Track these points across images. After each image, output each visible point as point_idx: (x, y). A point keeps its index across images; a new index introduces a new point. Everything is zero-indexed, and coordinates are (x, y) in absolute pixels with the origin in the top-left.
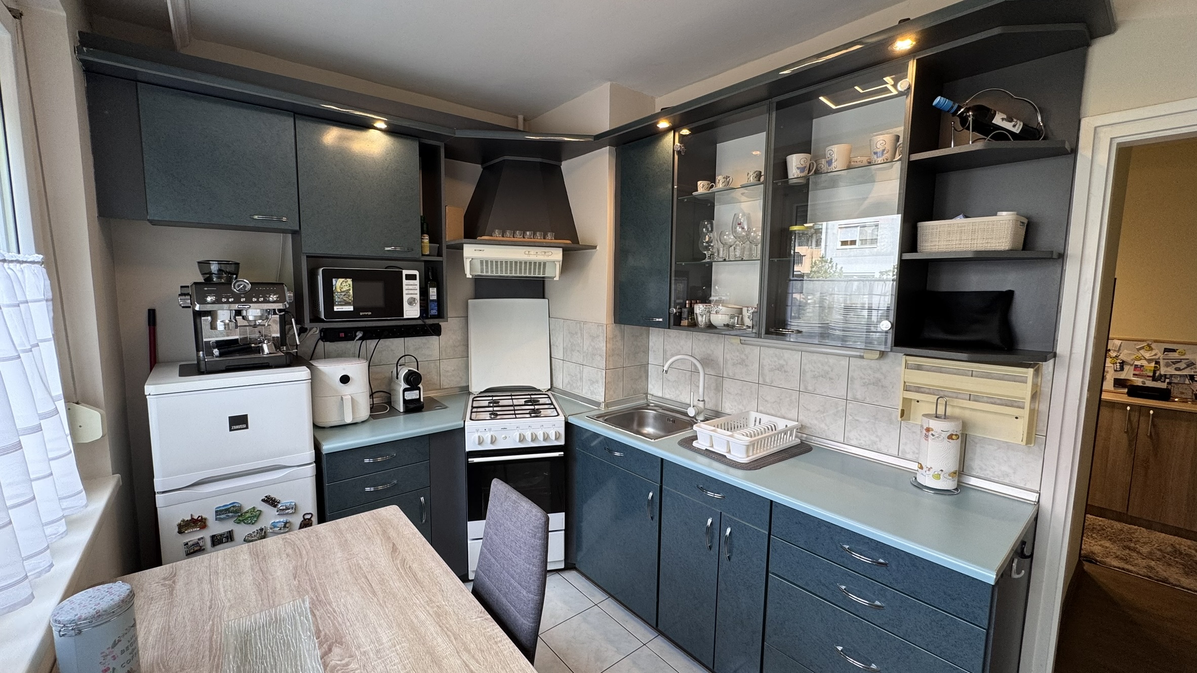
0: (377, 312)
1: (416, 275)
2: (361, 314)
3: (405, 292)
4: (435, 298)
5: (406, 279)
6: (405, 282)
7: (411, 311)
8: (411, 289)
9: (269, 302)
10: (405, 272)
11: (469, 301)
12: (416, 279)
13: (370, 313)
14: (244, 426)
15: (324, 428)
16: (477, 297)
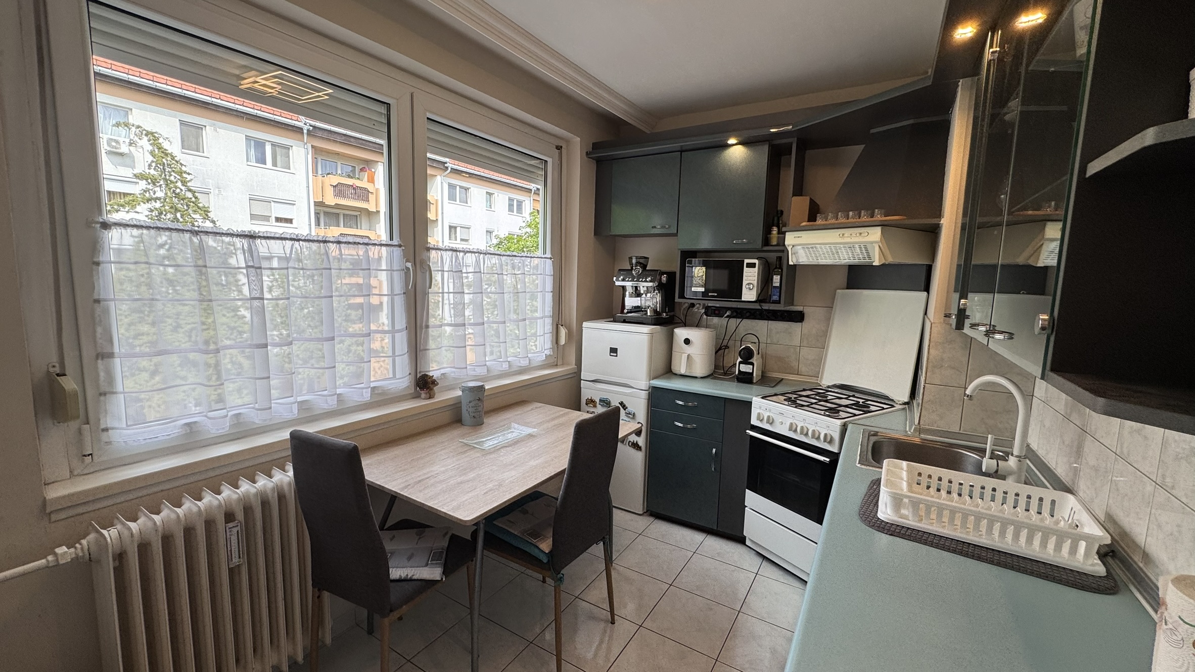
0: (722, 294)
1: (755, 264)
2: (710, 294)
3: (744, 278)
4: (778, 285)
5: (747, 267)
6: (745, 269)
7: (749, 294)
8: (751, 276)
9: (647, 282)
10: (746, 261)
11: (838, 291)
12: (755, 267)
13: (716, 294)
14: (615, 355)
15: (676, 374)
16: (849, 287)
